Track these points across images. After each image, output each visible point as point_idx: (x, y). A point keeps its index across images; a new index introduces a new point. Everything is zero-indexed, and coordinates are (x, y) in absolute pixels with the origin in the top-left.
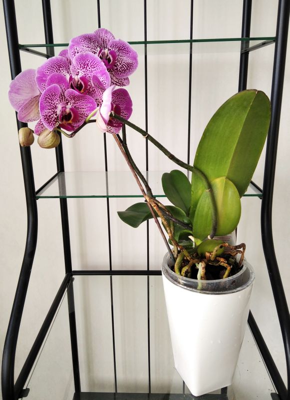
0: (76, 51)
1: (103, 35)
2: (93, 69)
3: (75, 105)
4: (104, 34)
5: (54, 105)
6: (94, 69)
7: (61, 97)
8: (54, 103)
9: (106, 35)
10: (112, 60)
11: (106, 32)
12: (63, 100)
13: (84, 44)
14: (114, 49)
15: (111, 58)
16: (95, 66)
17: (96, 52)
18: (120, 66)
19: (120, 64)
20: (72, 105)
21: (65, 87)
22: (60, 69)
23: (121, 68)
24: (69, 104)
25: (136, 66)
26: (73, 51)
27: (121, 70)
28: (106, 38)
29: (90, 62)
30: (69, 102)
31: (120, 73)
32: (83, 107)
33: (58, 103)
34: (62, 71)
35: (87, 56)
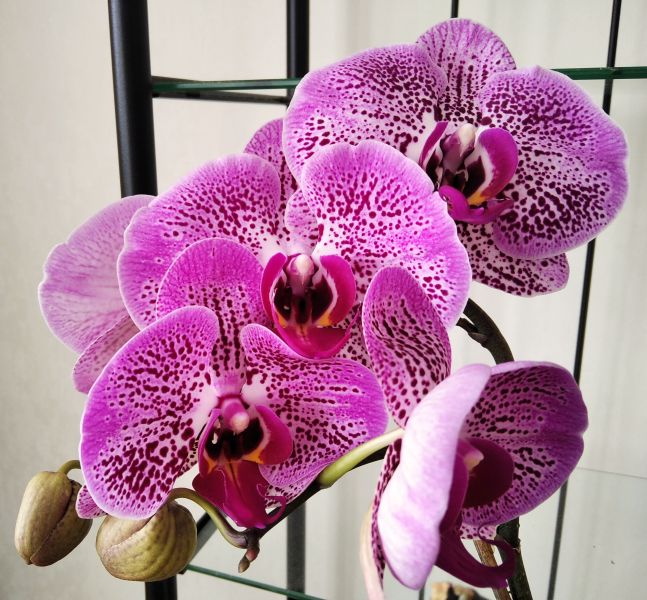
0: (319, 134)
1: (459, 49)
2: (387, 221)
3: (284, 384)
4: (462, 44)
5: (177, 399)
6: (394, 220)
7: (220, 352)
8: (177, 385)
9: (471, 51)
10: (489, 177)
11: (477, 34)
12: (231, 363)
13: (360, 102)
14: (505, 117)
15: (488, 166)
16: (400, 206)
17: (414, 133)
18: (530, 201)
19: (531, 193)
20: (268, 382)
21: (246, 299)
22: (240, 213)
23: (533, 211)
24: (257, 378)
25: (616, 202)
26: (302, 132)
27: (531, 221)
28: (471, 62)
29: (378, 188)
30: (255, 372)
31: (522, 235)
32: (320, 394)
33: (201, 379)
34: (247, 225)
35: (364, 158)
